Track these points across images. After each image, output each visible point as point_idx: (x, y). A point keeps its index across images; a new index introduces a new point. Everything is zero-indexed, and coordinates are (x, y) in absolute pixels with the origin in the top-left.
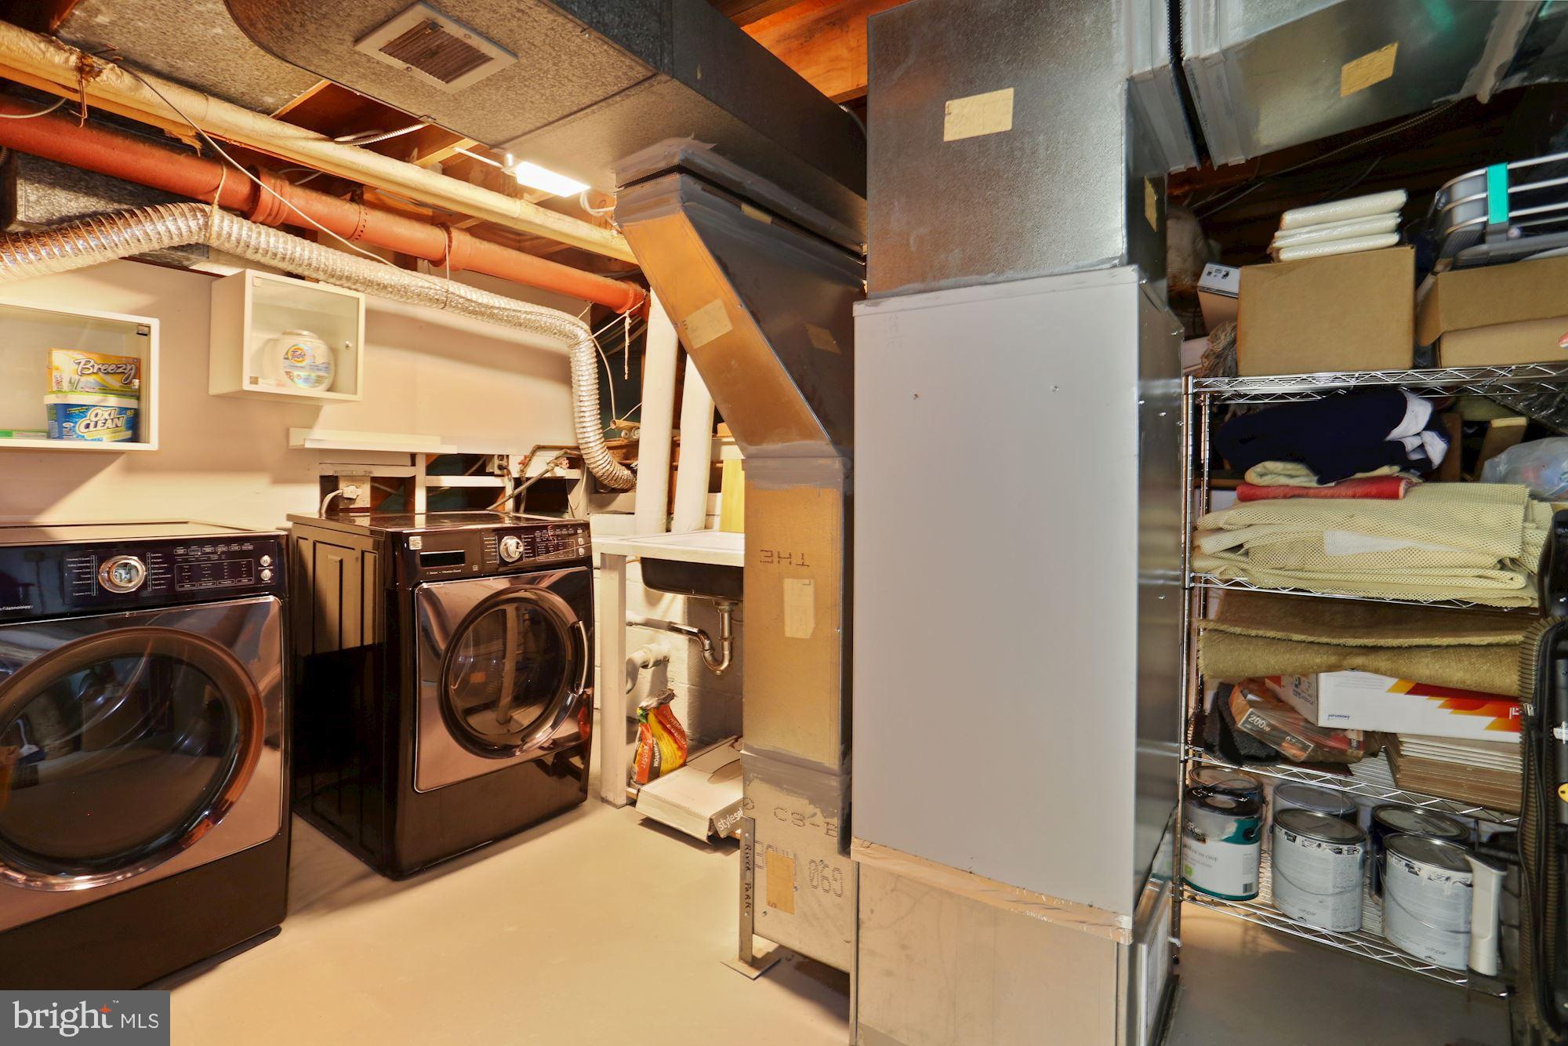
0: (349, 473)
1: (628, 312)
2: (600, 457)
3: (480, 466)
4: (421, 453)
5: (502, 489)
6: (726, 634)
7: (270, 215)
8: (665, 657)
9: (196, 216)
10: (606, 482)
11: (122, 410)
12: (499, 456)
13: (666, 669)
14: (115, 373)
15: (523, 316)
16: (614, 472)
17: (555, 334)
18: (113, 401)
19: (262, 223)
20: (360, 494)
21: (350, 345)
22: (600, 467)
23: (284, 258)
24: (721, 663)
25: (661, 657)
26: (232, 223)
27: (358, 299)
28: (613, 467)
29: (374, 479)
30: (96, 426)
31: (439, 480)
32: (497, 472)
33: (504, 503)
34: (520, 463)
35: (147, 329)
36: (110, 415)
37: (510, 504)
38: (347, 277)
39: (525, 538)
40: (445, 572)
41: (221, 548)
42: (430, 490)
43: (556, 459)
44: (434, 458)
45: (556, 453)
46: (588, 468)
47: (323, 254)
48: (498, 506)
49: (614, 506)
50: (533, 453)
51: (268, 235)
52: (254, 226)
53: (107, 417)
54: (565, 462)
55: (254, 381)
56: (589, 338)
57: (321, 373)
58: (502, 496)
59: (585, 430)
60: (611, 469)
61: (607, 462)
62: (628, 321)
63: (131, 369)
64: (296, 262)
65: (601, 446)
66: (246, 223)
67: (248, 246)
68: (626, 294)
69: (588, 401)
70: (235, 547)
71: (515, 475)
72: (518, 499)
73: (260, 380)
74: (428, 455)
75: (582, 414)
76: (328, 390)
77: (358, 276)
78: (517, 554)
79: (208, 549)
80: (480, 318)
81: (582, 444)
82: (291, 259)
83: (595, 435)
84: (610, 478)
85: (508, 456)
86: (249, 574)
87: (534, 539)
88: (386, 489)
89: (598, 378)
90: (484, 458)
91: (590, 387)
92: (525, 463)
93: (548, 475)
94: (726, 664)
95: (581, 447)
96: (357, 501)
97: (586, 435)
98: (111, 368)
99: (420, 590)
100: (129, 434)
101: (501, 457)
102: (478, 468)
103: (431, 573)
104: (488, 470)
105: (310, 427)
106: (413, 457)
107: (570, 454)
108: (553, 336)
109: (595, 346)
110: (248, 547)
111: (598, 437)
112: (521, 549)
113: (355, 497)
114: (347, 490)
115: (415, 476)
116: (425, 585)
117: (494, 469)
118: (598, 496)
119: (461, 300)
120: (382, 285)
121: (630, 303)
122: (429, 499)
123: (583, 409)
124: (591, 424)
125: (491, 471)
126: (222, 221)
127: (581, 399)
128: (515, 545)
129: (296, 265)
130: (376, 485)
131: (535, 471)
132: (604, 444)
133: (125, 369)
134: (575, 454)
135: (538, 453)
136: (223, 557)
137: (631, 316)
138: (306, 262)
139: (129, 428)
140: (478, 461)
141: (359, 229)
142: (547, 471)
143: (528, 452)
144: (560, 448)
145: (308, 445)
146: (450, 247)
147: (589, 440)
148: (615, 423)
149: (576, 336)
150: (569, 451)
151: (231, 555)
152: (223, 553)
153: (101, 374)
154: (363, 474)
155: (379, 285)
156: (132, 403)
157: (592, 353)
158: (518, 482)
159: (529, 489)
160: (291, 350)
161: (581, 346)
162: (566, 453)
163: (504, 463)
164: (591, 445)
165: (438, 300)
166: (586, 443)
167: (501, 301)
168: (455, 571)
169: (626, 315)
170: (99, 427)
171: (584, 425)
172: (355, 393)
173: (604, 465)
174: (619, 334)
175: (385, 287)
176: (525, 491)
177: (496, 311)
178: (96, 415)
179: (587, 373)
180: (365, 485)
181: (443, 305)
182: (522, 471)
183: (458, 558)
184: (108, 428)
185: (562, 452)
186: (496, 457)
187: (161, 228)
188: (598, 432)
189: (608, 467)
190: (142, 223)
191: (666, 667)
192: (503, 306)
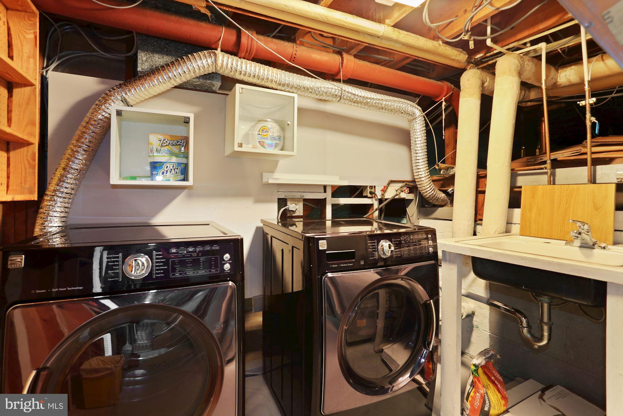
0: (292, 197)
1: (444, 98)
2: (428, 186)
3: (360, 192)
4: (329, 185)
5: (371, 205)
6: (546, 319)
7: (247, 51)
8: (473, 312)
9: (211, 55)
10: (431, 201)
11: (179, 164)
12: (370, 186)
13: (473, 319)
14: (176, 145)
15: (384, 103)
16: (436, 195)
17: (402, 113)
18: (174, 159)
19: (244, 58)
20: (297, 208)
21: (290, 123)
22: (428, 192)
23: (254, 76)
24: (541, 340)
25: (470, 312)
26: (228, 58)
27: (294, 97)
28: (435, 192)
29: (305, 200)
30: (166, 173)
31: (338, 200)
32: (369, 195)
33: (373, 213)
34: (381, 191)
35: (188, 119)
36: (173, 167)
37: (376, 214)
38: (287, 84)
39: (395, 241)
40: (342, 265)
41: (199, 249)
42: (333, 205)
43: (401, 188)
44: (336, 188)
45: (401, 185)
46: (420, 193)
47: (275, 72)
48: (370, 215)
49: (435, 215)
50: (389, 184)
51: (246, 64)
52: (239, 59)
53: (172, 168)
54: (407, 190)
55: (240, 145)
56: (422, 115)
57: (277, 142)
58: (371, 209)
59: (419, 170)
60: (435, 193)
61: (433, 189)
62: (444, 103)
63: (184, 143)
64: (260, 78)
65: (428, 180)
66: (235, 58)
67: (236, 71)
68: (442, 88)
69: (421, 153)
70: (208, 248)
71: (379, 197)
72: (380, 210)
73: (243, 145)
74: (333, 187)
75: (417, 161)
76: (281, 150)
77: (293, 84)
78: (390, 252)
79: (191, 249)
80: (360, 105)
81: (417, 179)
82: (258, 76)
83: (425, 173)
84: (434, 198)
85: (375, 187)
86: (216, 266)
87: (400, 241)
88: (312, 205)
89: (426, 139)
90: (362, 187)
91: (422, 145)
92: (384, 191)
93: (397, 197)
94: (545, 342)
95: (416, 180)
96: (296, 212)
97: (420, 173)
98: (175, 142)
99: (326, 277)
100: (182, 177)
101: (371, 187)
102: (358, 194)
103: (333, 266)
104: (365, 194)
105: (273, 172)
106: (325, 187)
107: (409, 185)
108: (400, 115)
109: (425, 120)
110: (216, 247)
111: (427, 174)
112: (393, 248)
113: (295, 210)
114: (291, 206)
115: (326, 199)
116: (330, 275)
117: (367, 193)
118: (424, 209)
119: (350, 95)
120: (306, 88)
121: (445, 93)
122: (333, 211)
123: (418, 158)
124: (423, 166)
125: (366, 195)
126: (223, 57)
127: (417, 152)
128: (388, 246)
129: (261, 79)
130: (306, 203)
131: (390, 194)
132: (430, 178)
133: (181, 143)
134: (411, 185)
135: (391, 185)
136: (200, 254)
137: (445, 101)
138: (266, 77)
139: (182, 174)
140: (358, 189)
141: (293, 56)
142: (397, 195)
143: (386, 185)
144: (403, 182)
145: (270, 181)
146: (342, 63)
147: (421, 176)
148: (438, 165)
149: (414, 114)
150: (408, 183)
151: (204, 253)
152: (200, 251)
153: (170, 145)
154: (300, 197)
155: (304, 88)
156: (184, 161)
157: (423, 124)
158: (381, 201)
159: (386, 205)
160: (261, 129)
161: (417, 120)
162: (406, 184)
163: (373, 190)
164: (423, 179)
165: (336, 95)
166: (419, 178)
167: (372, 95)
168: (349, 265)
169: (443, 100)
170: (168, 173)
171: (419, 167)
172: (293, 151)
173: (430, 191)
174: (439, 112)
175: (308, 89)
176: (384, 206)
177: (369, 100)
178: (167, 167)
179: (420, 136)
180: (300, 203)
181: (339, 98)
182: (383, 195)
183: (351, 256)
184: (172, 174)
185: (404, 184)
186: (368, 187)
187: (194, 65)
188: (427, 171)
189: (433, 192)
190: (185, 63)
191: (473, 317)
192: (373, 97)
